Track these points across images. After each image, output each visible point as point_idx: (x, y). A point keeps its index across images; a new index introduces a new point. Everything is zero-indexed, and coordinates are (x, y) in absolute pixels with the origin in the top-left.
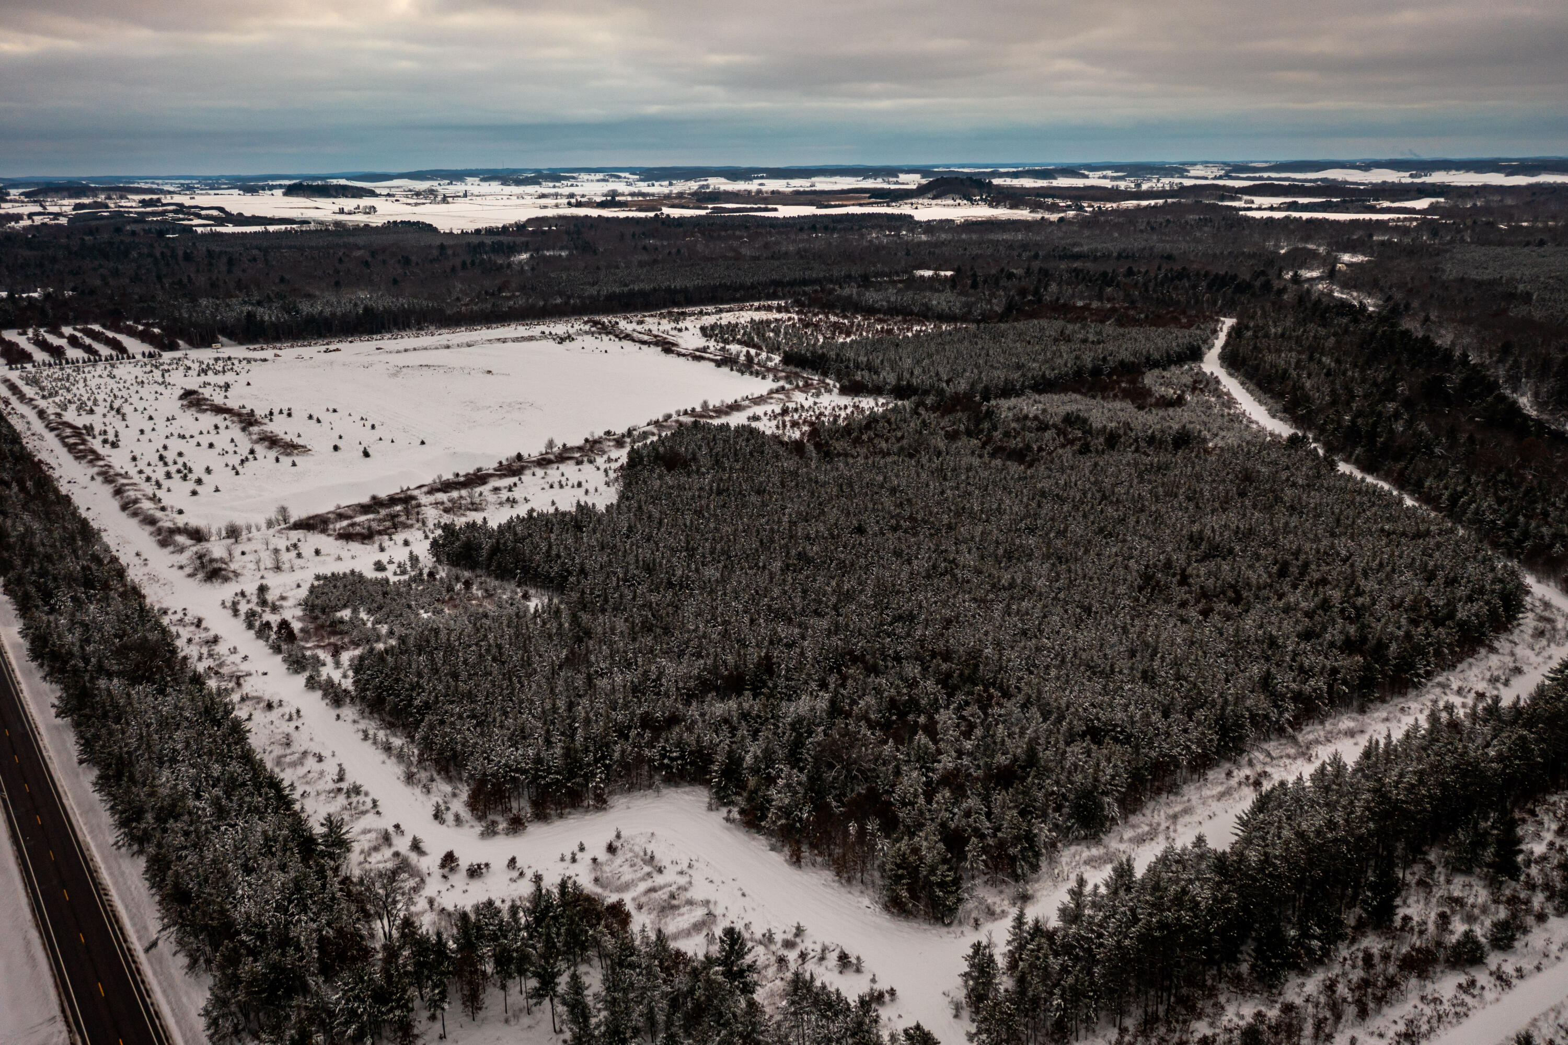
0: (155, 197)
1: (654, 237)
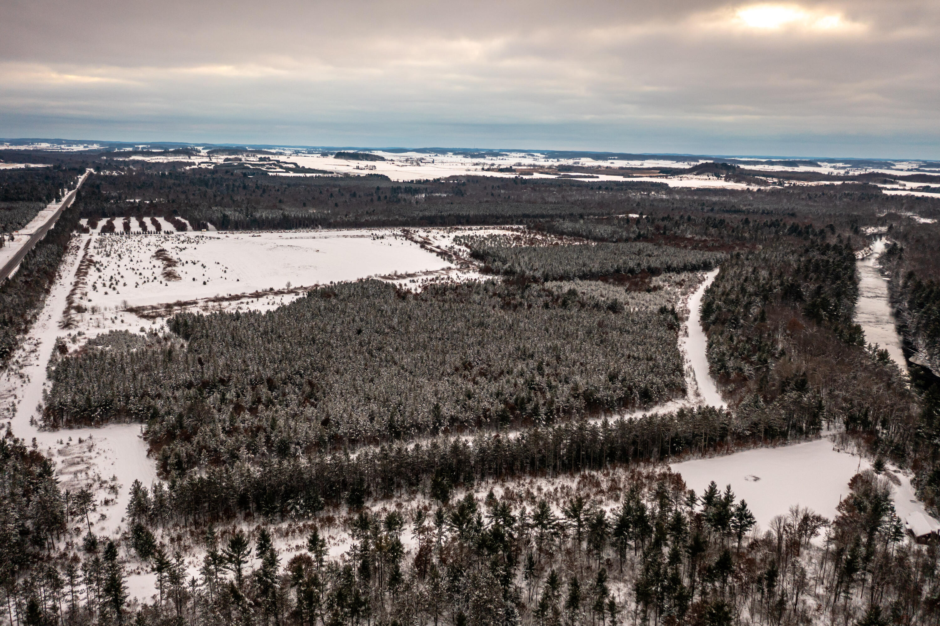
0: (267, 156)
1: (504, 189)
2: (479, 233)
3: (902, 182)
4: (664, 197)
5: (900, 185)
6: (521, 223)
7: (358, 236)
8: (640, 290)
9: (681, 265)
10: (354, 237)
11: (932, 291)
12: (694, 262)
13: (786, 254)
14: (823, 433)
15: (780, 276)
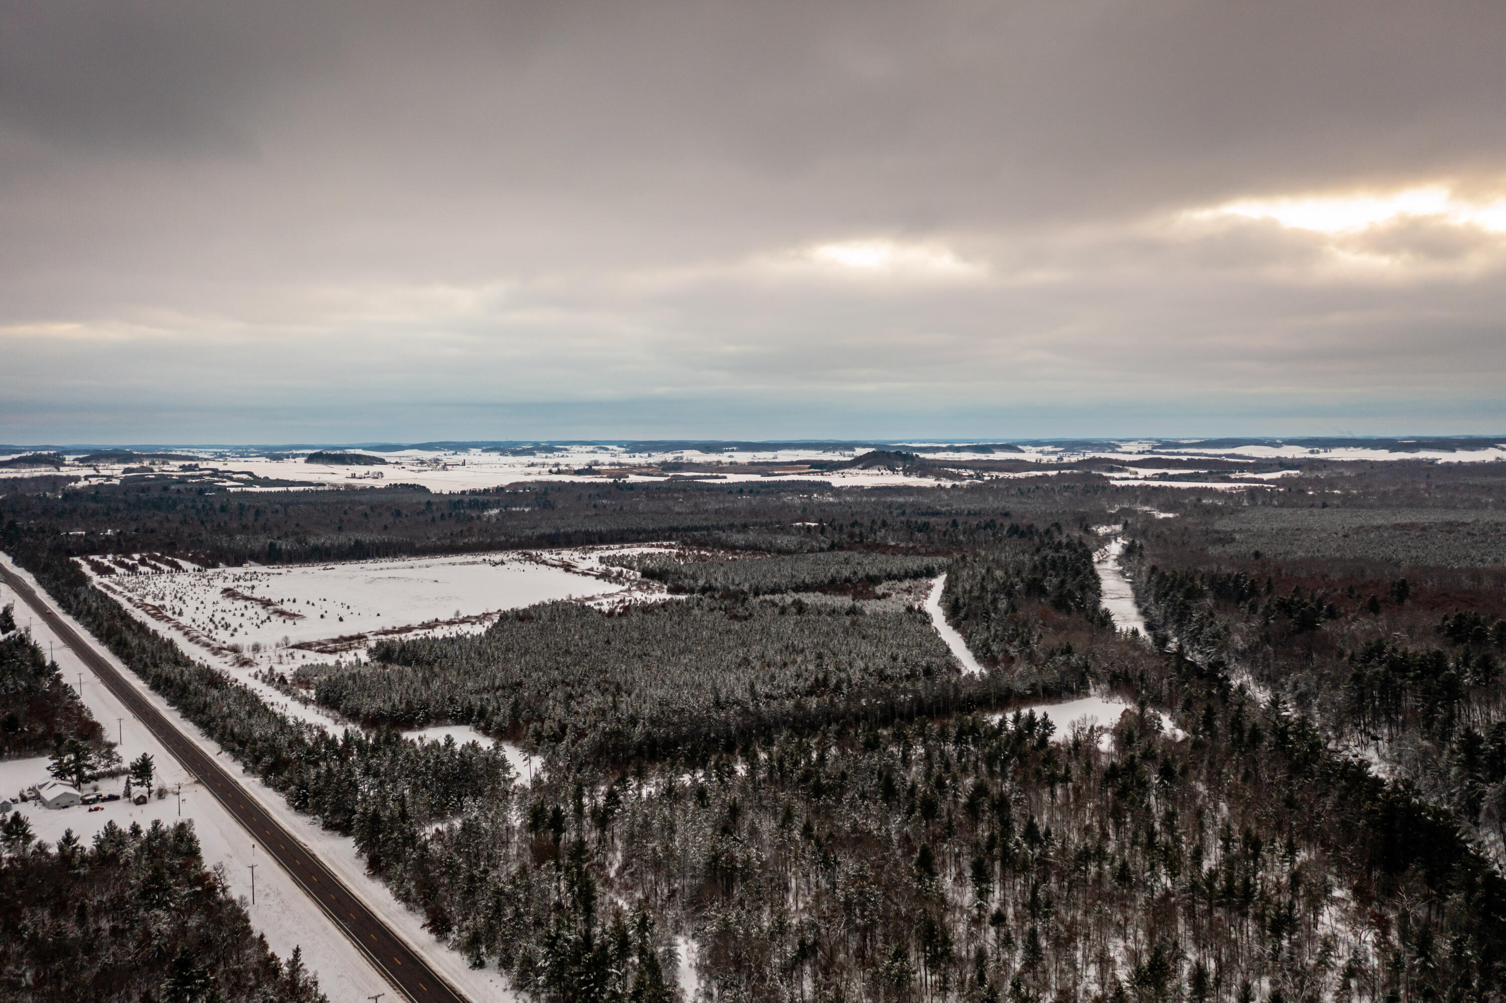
0: (194, 463)
1: (606, 498)
2: (626, 551)
3: (1132, 469)
4: (831, 499)
5: (1131, 473)
6: (670, 538)
7: (468, 563)
8: (869, 599)
9: (902, 572)
10: (463, 564)
11: (1175, 580)
12: (915, 568)
13: (1015, 555)
14: (1092, 691)
15: (1018, 573)
